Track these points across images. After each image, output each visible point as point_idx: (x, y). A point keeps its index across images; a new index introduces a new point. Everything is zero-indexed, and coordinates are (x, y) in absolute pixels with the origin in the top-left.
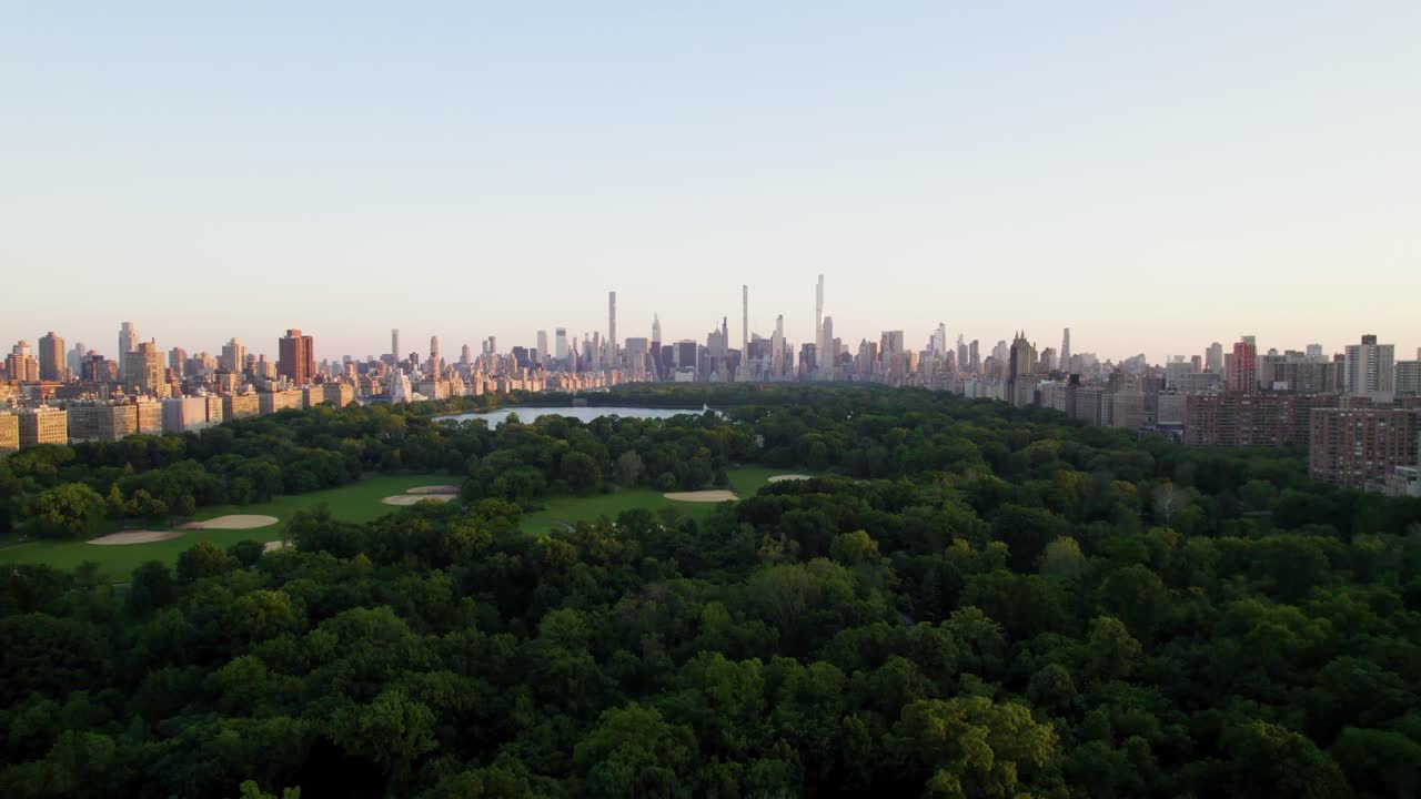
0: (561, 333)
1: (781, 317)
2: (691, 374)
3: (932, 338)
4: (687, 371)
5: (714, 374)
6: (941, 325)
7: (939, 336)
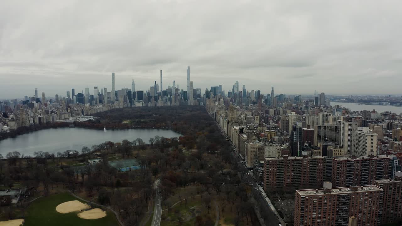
0: (96, 88)
1: (174, 81)
2: (141, 103)
3: (234, 86)
4: (140, 102)
5: (150, 103)
6: (237, 82)
7: (236, 86)
